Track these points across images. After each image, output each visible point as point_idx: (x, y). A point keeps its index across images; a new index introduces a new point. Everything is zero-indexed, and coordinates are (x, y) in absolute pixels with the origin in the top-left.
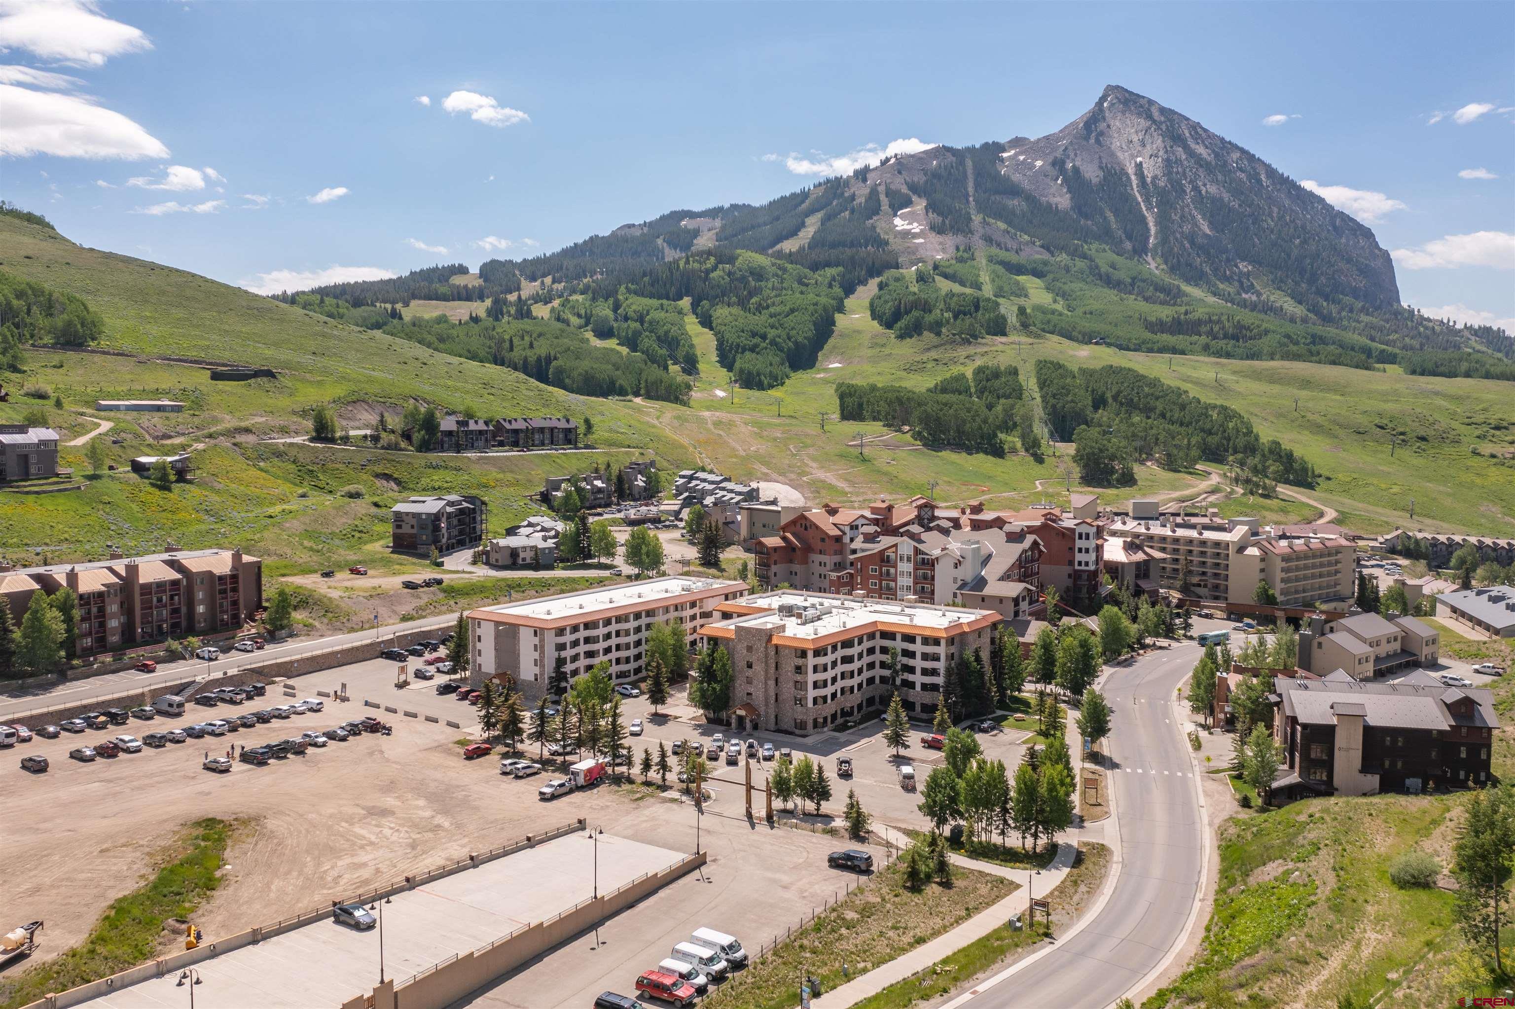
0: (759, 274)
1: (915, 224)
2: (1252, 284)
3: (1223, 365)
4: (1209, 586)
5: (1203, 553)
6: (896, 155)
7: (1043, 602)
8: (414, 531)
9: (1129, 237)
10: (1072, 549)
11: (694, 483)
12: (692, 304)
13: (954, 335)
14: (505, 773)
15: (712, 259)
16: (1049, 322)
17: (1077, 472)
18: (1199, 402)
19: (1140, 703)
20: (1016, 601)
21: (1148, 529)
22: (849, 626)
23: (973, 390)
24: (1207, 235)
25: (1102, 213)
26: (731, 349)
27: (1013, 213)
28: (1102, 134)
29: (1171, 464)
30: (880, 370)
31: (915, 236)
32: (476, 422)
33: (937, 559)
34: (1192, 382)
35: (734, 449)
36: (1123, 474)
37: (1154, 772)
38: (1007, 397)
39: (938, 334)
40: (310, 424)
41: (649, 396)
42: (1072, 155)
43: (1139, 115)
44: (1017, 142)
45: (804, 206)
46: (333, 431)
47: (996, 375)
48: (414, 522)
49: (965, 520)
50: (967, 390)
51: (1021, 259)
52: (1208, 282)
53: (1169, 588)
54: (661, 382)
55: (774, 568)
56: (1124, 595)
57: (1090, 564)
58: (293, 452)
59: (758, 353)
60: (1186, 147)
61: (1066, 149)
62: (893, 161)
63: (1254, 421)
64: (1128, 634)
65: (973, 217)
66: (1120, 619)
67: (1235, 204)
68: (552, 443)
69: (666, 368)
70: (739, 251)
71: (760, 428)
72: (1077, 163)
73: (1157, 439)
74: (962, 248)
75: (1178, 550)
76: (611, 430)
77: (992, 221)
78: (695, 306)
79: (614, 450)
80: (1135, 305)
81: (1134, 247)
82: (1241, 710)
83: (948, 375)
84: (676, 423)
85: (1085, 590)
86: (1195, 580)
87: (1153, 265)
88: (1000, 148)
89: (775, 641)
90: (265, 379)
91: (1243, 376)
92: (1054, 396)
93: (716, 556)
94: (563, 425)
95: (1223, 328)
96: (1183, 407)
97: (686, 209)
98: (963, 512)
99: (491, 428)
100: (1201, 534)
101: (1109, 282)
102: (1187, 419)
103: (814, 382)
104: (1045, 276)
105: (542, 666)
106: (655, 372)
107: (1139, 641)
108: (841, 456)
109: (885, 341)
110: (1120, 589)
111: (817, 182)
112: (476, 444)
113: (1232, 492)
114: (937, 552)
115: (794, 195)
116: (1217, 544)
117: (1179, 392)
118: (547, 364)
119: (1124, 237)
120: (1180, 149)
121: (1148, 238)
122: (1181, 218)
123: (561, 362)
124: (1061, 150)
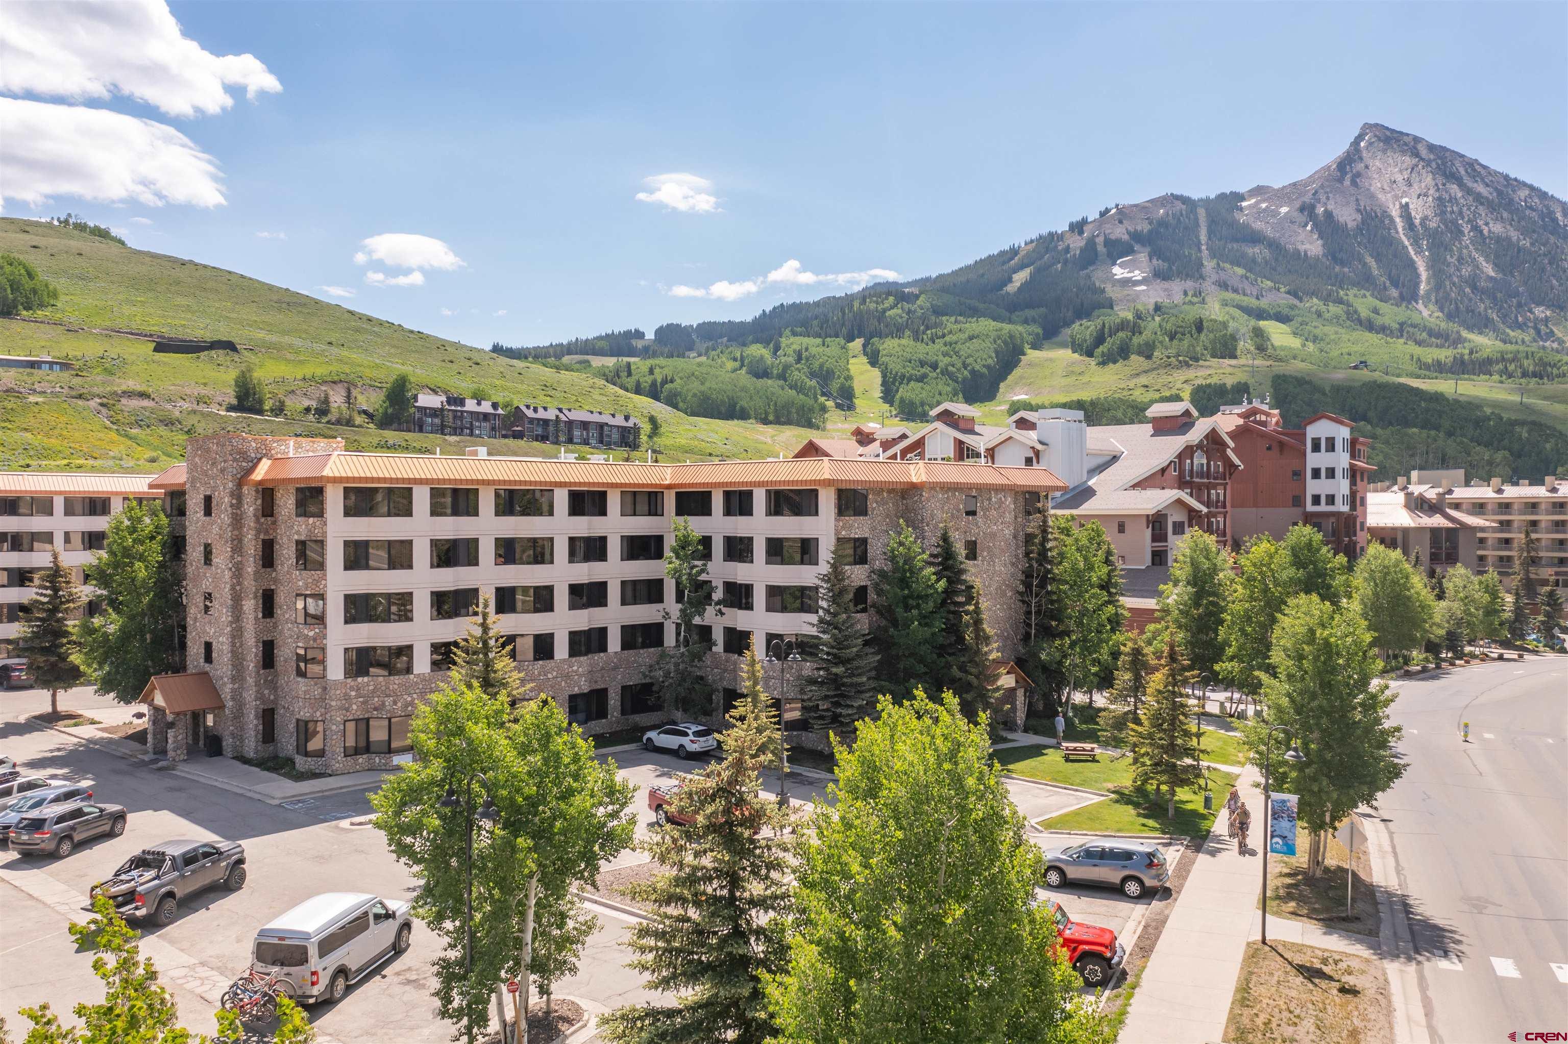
1: (1137, 272)
2: (1552, 331)
6: (1117, 206)
9: (1396, 285)
10: (1299, 474)
12: (863, 345)
13: (1169, 357)
15: (891, 299)
20: (1157, 519)
24: (1491, 277)
25: (1361, 260)
26: (895, 381)
27: (1254, 261)
28: (1358, 175)
31: (1137, 283)
32: (479, 404)
39: (1149, 357)
40: (232, 393)
41: (778, 422)
42: (1323, 199)
43: (1403, 152)
44: (1259, 191)
45: (1012, 262)
46: (262, 404)
51: (1264, 303)
52: (1496, 330)
57: (1339, 500)
58: (192, 421)
59: (925, 383)
60: (1461, 185)
61: (1316, 192)
62: (1113, 211)
65: (1205, 263)
67: (1525, 243)
68: (600, 443)
72: (1330, 207)
74: (1190, 294)
76: (695, 439)
77: (1227, 266)
78: (865, 346)
80: (1404, 347)
81: (1401, 294)
87: (1425, 312)
88: (1241, 197)
90: (221, 352)
99: (502, 412)
101: (1370, 326)
104: (1291, 320)
109: (1083, 368)
111: (1028, 239)
112: (476, 432)
115: (1002, 253)
118: (662, 387)
119: (1388, 283)
120: (1455, 186)
121: (1417, 285)
122: (1459, 261)
123: (677, 384)
124: (1310, 194)
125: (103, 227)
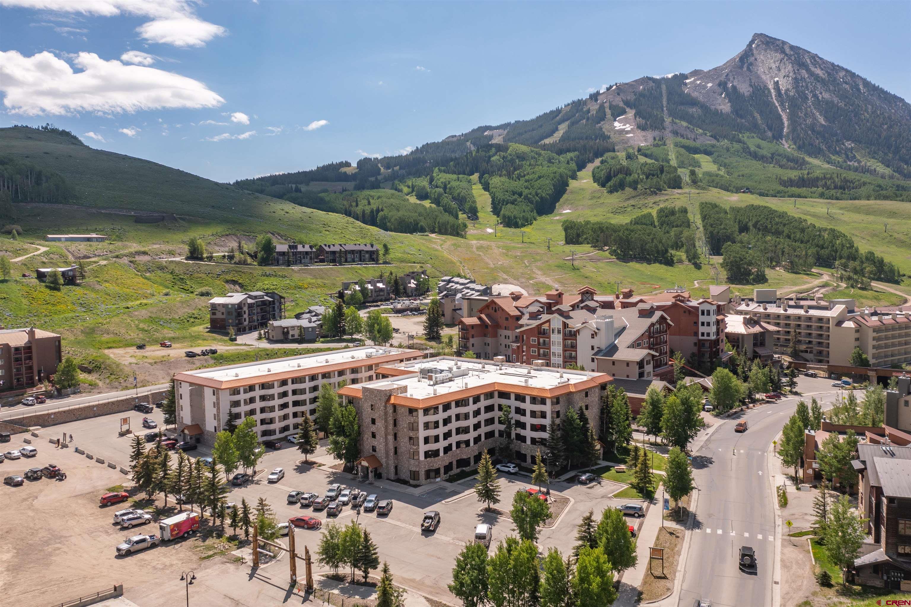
0: (522, 157)
1: (628, 125)
2: (855, 155)
3: (833, 204)
4: (815, 352)
5: (809, 327)
6: (616, 84)
7: (672, 365)
8: (223, 317)
9: (770, 129)
10: (696, 323)
11: (451, 284)
12: (479, 177)
13: (646, 189)
14: (116, 524)
16: (713, 181)
17: (724, 274)
18: (815, 227)
19: (739, 454)
20: (641, 364)
21: (766, 309)
22: (469, 386)
23: (656, 224)
24: (823, 125)
25: (752, 114)
26: (499, 202)
27: (692, 116)
28: (751, 64)
29: (793, 269)
30: (595, 213)
31: (628, 132)
32: (304, 247)
33: (578, 331)
34: (810, 215)
35: (487, 264)
36: (758, 276)
37: (733, 534)
38: (677, 226)
39: (635, 189)
40: (186, 248)
41: (440, 233)
42: (731, 79)
43: (776, 51)
44: (695, 73)
45: (558, 118)
46: (202, 254)
47: (673, 212)
48: (223, 310)
49: (617, 303)
50: (652, 224)
51: (698, 144)
52: (824, 155)
53: (783, 354)
54: (448, 222)
55: (472, 341)
56: (741, 360)
57: (711, 335)
58: (172, 267)
59: (516, 205)
60: (808, 70)
61: (728, 75)
62: (614, 87)
63: (854, 239)
64: (737, 391)
65: (666, 119)
66: (729, 379)
67: (842, 104)
68: (361, 261)
69: (457, 217)
70: (510, 144)
71: (507, 250)
72: (735, 84)
73: (783, 252)
74: (657, 139)
75: (789, 324)
76: (404, 252)
77: (677, 121)
78: (480, 178)
79: (403, 264)
80: (773, 170)
81: (773, 135)
82: (827, 468)
83: (640, 215)
84: (452, 248)
85: (707, 355)
86: (803, 347)
87: (786, 146)
88: (685, 77)
89: (392, 401)
91: (848, 211)
92: (711, 225)
93: (437, 332)
94: (369, 248)
95: (834, 182)
96: (803, 230)
97: (488, 125)
98: (618, 297)
99: (314, 250)
100: (807, 312)
101: (755, 156)
102: (806, 238)
103: (552, 223)
104: (713, 154)
105: (219, 420)
106: (447, 218)
107: (750, 396)
108: (558, 267)
109: (600, 194)
110: (739, 354)
111: (566, 103)
112: (303, 261)
113: (838, 286)
114: (579, 326)
115: (552, 112)
116: (820, 319)
117: (800, 221)
118: (377, 214)
119: (766, 129)
120: (804, 71)
121: (783, 129)
122: (805, 115)
123: (385, 212)
124: (724, 76)
125: (67, 130)
